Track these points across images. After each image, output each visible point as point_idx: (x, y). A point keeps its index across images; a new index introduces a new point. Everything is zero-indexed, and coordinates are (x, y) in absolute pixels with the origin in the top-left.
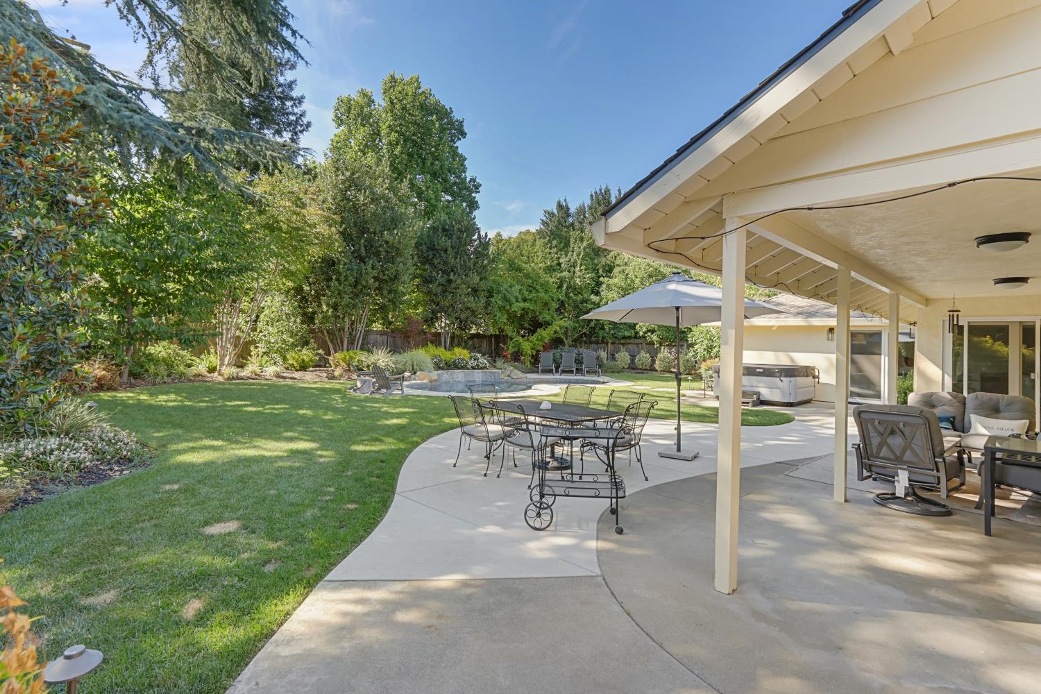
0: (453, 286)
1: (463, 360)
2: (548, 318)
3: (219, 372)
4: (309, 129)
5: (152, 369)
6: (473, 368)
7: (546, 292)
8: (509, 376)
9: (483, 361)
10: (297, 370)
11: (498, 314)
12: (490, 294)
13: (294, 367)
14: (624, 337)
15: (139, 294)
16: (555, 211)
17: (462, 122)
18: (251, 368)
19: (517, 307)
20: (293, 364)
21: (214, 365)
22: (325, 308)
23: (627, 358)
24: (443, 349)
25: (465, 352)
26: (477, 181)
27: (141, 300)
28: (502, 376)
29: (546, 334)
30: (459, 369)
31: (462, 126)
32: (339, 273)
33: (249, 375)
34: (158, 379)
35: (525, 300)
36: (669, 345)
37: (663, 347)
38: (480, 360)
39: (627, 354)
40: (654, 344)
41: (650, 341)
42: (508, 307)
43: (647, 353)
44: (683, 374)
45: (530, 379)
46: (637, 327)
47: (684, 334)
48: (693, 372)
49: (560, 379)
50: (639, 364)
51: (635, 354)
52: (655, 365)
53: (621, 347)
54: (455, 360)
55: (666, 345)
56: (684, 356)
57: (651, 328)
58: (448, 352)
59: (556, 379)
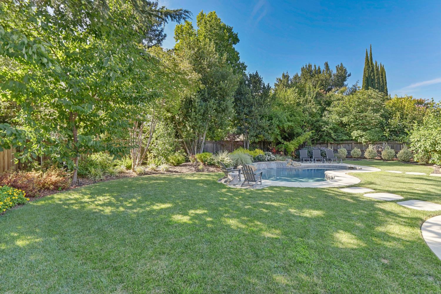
0: (252, 114)
1: (262, 156)
2: (299, 131)
3: (133, 169)
4: (166, 38)
5: (93, 171)
6: (268, 161)
8: (292, 165)
9: (273, 156)
10: (175, 166)
12: (271, 118)
13: (174, 164)
14: (342, 140)
15: (81, 120)
16: (282, 79)
17: (237, 34)
18: (151, 166)
19: (287, 125)
20: (173, 162)
21: (130, 164)
22: (189, 128)
23: (346, 152)
25: (261, 151)
26: (245, 64)
27: (82, 124)
28: (288, 165)
29: (302, 139)
30: (261, 161)
31: (237, 36)
32: (195, 108)
33: (150, 171)
34: (97, 178)
35: (289, 121)
36: (372, 144)
37: (370, 145)
38: (271, 156)
39: (345, 149)
40: (361, 143)
41: (360, 142)
42: (281, 125)
43: (358, 149)
44: (387, 160)
45: (302, 166)
46: (352, 134)
47: (383, 137)
48: (395, 159)
49: (318, 165)
50: (354, 155)
51: (350, 149)
52: (364, 155)
53: (337, 145)
54: (258, 156)
55: (370, 144)
56: (387, 150)
57: (361, 134)
58: (252, 152)
59: (316, 165)
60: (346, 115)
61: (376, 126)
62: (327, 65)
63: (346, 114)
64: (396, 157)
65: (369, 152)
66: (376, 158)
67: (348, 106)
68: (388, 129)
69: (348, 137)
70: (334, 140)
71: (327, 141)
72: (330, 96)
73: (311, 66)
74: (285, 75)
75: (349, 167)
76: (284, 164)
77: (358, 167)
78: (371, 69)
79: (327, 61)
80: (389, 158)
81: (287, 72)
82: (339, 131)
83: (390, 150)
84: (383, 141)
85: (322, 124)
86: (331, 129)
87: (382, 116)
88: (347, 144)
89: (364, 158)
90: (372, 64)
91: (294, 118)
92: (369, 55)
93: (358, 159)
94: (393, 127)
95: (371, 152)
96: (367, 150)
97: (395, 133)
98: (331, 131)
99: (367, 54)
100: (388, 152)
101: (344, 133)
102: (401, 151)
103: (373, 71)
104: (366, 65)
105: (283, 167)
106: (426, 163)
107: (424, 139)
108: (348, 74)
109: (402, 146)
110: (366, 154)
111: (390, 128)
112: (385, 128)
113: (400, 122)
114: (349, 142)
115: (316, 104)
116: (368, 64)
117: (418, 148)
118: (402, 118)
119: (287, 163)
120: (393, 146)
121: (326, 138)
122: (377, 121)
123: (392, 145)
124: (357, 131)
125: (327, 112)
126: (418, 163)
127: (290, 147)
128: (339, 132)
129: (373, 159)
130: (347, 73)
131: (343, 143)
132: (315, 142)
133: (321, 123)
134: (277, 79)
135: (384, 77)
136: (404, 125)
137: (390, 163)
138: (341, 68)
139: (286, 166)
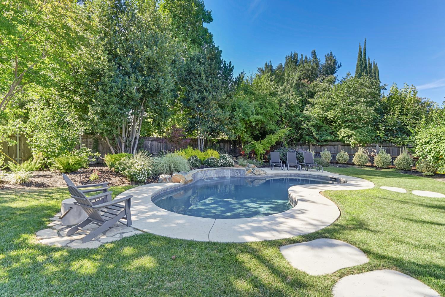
0: (206, 101)
1: (214, 159)
2: (273, 127)
6: (223, 166)
7: (273, 108)
8: (252, 172)
9: (230, 159)
11: (240, 124)
14: (326, 141)
16: (264, 69)
17: (210, 12)
19: (253, 118)
23: (330, 156)
24: (199, 151)
25: (216, 152)
26: (220, 49)
28: (247, 173)
29: (273, 138)
30: (211, 167)
31: (210, 15)
35: (258, 114)
36: (363, 146)
37: (359, 148)
38: (228, 159)
39: (329, 152)
40: (349, 145)
41: (347, 143)
42: (246, 119)
43: (346, 152)
44: (381, 168)
45: (269, 174)
46: (338, 133)
47: (377, 137)
48: (391, 166)
49: (291, 174)
50: (340, 160)
51: (336, 153)
52: (353, 161)
53: (320, 147)
54: (208, 160)
55: (360, 146)
56: (382, 154)
57: (350, 134)
58: (203, 153)
59: (288, 174)
60: (332, 109)
61: (368, 123)
62: (314, 53)
63: (332, 107)
64: (393, 164)
65: (359, 157)
66: (367, 164)
67: (335, 97)
68: (384, 128)
69: (333, 136)
70: (317, 141)
71: (309, 142)
72: (314, 87)
73: (297, 54)
74: (268, 64)
75: (330, 178)
76: (242, 172)
77: (343, 178)
78: (364, 66)
79: (314, 49)
80: (383, 165)
81: (270, 62)
82: (323, 129)
83: (385, 155)
84: (376, 142)
85: (303, 119)
86: (312, 126)
87: (376, 110)
88: (332, 146)
89: (351, 165)
90: (365, 60)
91: (264, 110)
92: (362, 50)
93: (345, 165)
94: (389, 125)
95: (361, 156)
96: (357, 154)
97: (392, 133)
98: (312, 129)
99: (360, 49)
100: (383, 158)
101: (329, 131)
102: (399, 156)
103: (366, 67)
104: (359, 61)
105: (241, 175)
106: (433, 174)
107: (436, 140)
108: (338, 65)
109: (400, 149)
110: (355, 160)
111: (385, 126)
112: (380, 126)
113: (399, 119)
114: (335, 143)
115: (296, 94)
116: (361, 60)
117: (426, 153)
118: (401, 114)
119: (247, 171)
120: (389, 149)
121: (307, 138)
122: (371, 117)
123: (387, 149)
124: (344, 129)
125: (309, 105)
126: (423, 174)
127: (258, 148)
128: (323, 131)
129: (363, 166)
130: (337, 63)
131: (327, 145)
132: (294, 142)
133: (301, 118)
134: (259, 69)
135: (377, 75)
136: (403, 122)
137: (385, 172)
138: (330, 58)
139: (245, 174)
